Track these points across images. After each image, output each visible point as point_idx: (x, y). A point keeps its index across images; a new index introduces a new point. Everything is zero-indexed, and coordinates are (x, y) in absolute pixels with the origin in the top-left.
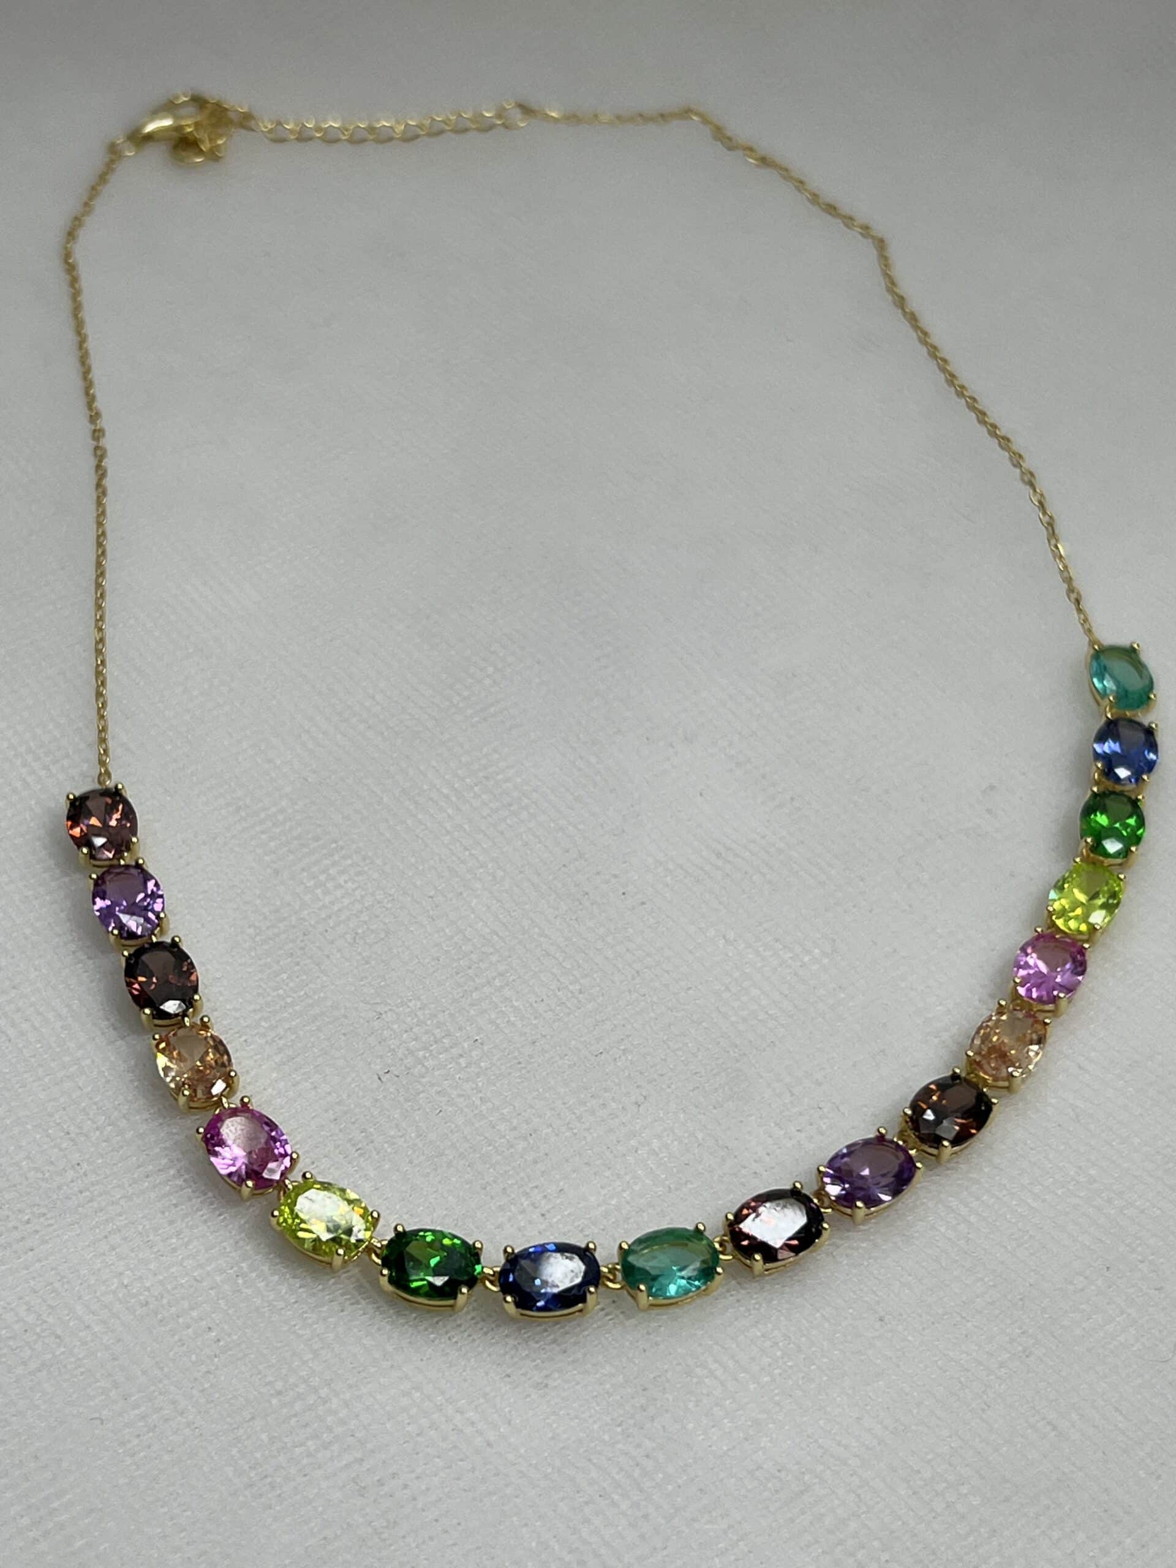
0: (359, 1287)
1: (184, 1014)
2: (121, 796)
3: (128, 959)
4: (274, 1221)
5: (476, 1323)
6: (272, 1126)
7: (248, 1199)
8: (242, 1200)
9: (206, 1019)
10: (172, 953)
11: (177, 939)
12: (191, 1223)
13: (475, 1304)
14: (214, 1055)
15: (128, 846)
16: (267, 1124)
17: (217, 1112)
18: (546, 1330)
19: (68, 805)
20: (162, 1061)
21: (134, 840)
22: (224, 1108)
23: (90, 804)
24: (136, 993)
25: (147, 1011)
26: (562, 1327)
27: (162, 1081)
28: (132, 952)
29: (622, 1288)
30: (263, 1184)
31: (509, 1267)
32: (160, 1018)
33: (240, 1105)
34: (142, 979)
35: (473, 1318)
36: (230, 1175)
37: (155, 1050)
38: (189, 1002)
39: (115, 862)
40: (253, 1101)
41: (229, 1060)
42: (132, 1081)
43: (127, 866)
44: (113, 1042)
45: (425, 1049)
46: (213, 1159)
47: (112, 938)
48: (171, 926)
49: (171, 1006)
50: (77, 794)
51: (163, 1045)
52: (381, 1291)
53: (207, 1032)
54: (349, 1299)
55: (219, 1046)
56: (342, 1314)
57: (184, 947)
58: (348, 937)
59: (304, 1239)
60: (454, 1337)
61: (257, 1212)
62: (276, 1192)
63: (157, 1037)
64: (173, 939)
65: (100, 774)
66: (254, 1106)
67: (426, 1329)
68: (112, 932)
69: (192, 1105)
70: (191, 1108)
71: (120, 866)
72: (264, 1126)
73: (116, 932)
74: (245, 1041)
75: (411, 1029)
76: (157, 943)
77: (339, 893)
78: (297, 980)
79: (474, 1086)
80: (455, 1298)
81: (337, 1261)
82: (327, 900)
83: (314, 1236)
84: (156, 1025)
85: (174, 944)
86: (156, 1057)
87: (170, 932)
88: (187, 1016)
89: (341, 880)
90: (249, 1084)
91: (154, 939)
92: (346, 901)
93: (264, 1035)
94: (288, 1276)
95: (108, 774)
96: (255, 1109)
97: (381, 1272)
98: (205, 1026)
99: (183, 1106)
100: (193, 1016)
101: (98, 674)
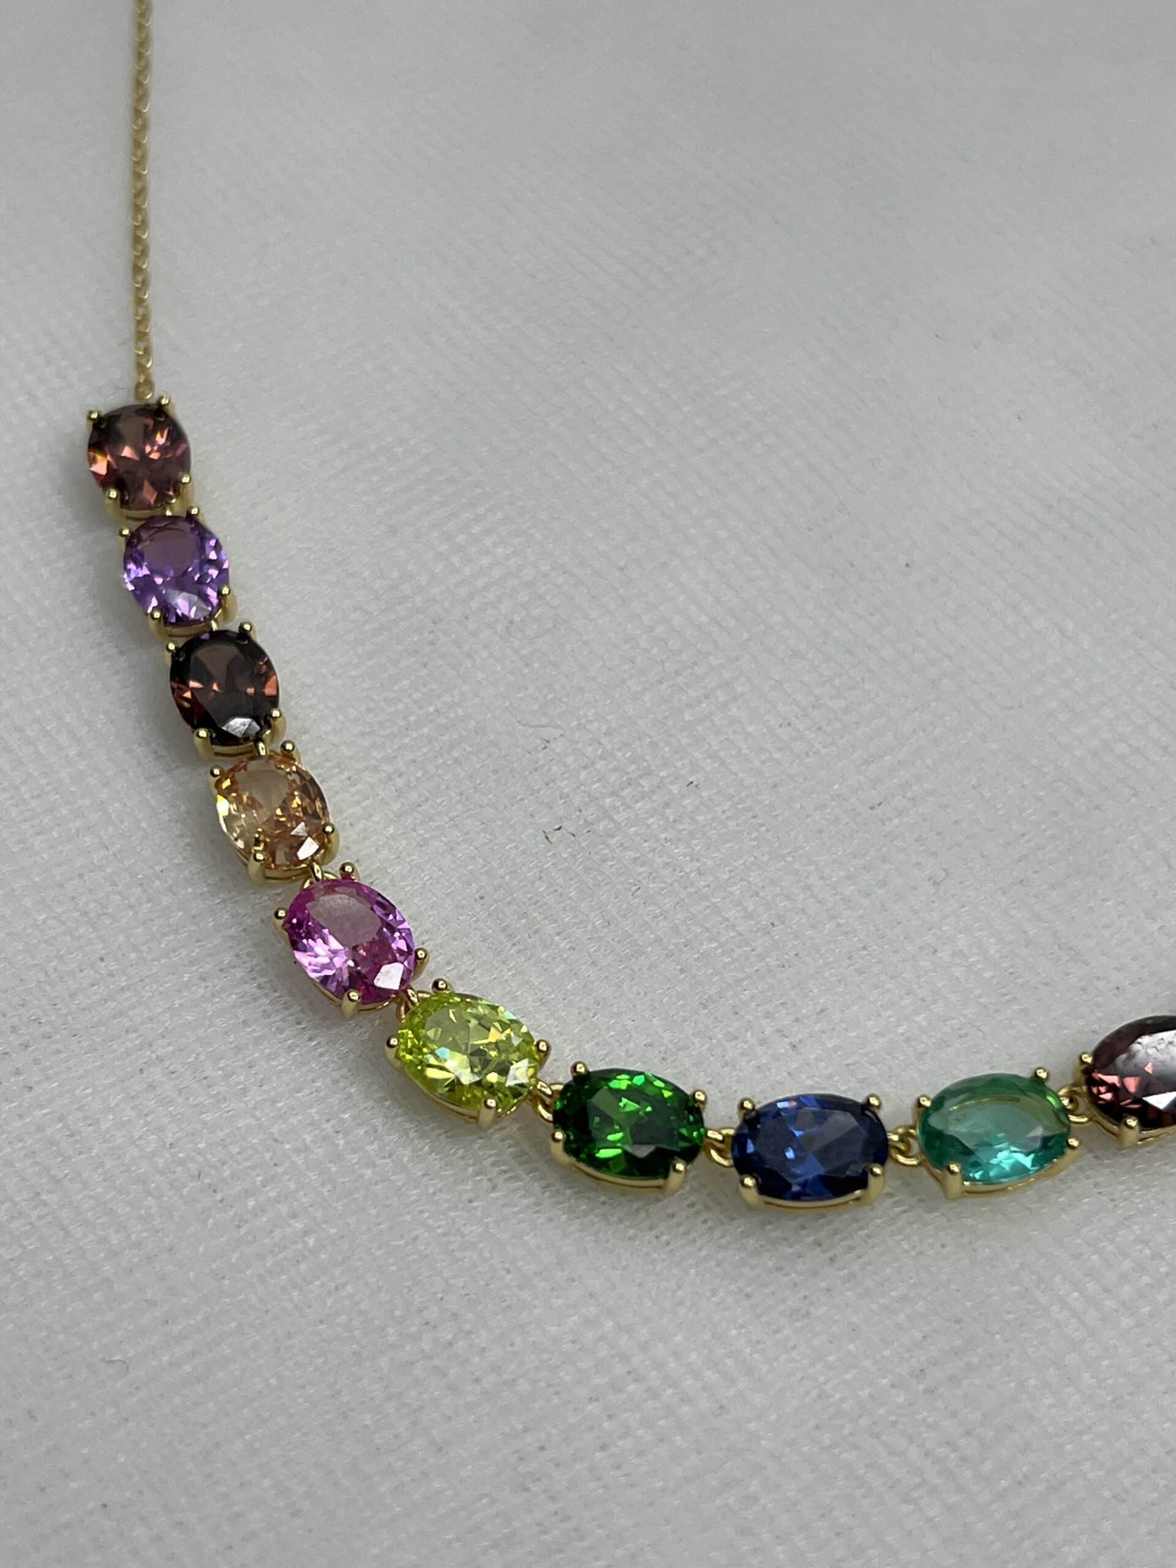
0: (521, 1157)
1: (258, 738)
2: (167, 416)
3: (175, 654)
4: (391, 1053)
5: (697, 1213)
6: (388, 907)
7: (352, 1018)
8: (342, 1017)
9: (289, 747)
10: (239, 646)
11: (247, 627)
12: (267, 1051)
13: (695, 1184)
14: (302, 799)
15: (177, 487)
16: (379, 904)
17: (307, 885)
18: (803, 1227)
19: (91, 429)
20: (223, 807)
21: (186, 479)
22: (317, 879)
23: (121, 426)
24: (186, 705)
25: (203, 733)
26: (829, 1223)
27: (225, 837)
28: (180, 645)
29: (920, 1164)
30: (374, 995)
31: (746, 1131)
32: (223, 744)
33: (340, 877)
34: (193, 684)
35: (692, 1205)
36: (325, 980)
37: (215, 791)
38: (264, 720)
39: (158, 512)
40: (359, 869)
41: (324, 808)
42: (181, 836)
43: (174, 518)
44: (154, 777)
45: (613, 794)
46: (298, 955)
47: (152, 624)
48: (240, 609)
49: (238, 725)
50: (104, 413)
51: (227, 783)
52: (552, 1161)
53: (291, 765)
54: (505, 1172)
55: (310, 788)
56: (493, 1195)
57: (259, 639)
58: (500, 627)
59: (435, 1081)
60: (662, 1234)
61: (366, 1037)
62: (394, 1006)
63: (217, 772)
64: (241, 627)
65: (138, 385)
66: (363, 876)
67: (621, 1221)
68: (152, 615)
69: (269, 873)
70: (267, 876)
71: (165, 517)
72: (375, 907)
73: (157, 615)
74: (349, 778)
75: (593, 763)
76: (217, 632)
77: (485, 561)
78: (424, 690)
79: (688, 850)
80: (666, 1176)
81: (486, 1116)
82: (467, 571)
83: (452, 1076)
84: (217, 754)
85: (243, 634)
86: (216, 800)
87: (237, 617)
88: (262, 740)
89: (488, 542)
90: (355, 842)
91: (214, 626)
92: (496, 573)
93: (376, 769)
94: (412, 1134)
95: (149, 383)
96: (362, 882)
97: (553, 1135)
98: (288, 756)
99: (257, 875)
100: (272, 741)
101: (137, 240)
